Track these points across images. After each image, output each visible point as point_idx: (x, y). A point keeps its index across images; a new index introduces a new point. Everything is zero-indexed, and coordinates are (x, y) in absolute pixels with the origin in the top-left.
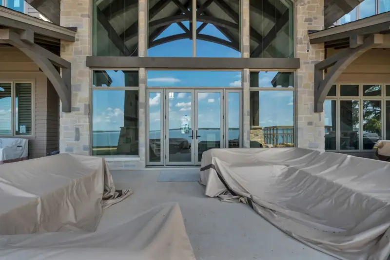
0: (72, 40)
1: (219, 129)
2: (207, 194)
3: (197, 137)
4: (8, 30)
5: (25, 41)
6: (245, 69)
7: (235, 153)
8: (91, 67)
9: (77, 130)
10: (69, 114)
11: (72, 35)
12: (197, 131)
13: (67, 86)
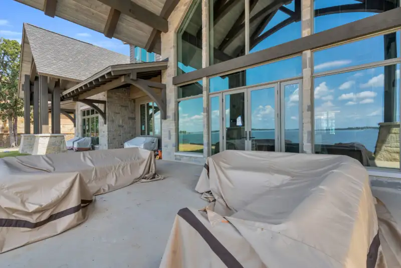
0: (166, 67)
1: (274, 129)
2: (196, 189)
3: (250, 138)
4: (123, 76)
5: (132, 80)
6: (304, 52)
7: (249, 156)
8: (175, 85)
9: (169, 131)
10: (166, 120)
11: (165, 64)
12: (250, 132)
13: (163, 101)
